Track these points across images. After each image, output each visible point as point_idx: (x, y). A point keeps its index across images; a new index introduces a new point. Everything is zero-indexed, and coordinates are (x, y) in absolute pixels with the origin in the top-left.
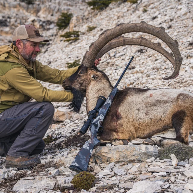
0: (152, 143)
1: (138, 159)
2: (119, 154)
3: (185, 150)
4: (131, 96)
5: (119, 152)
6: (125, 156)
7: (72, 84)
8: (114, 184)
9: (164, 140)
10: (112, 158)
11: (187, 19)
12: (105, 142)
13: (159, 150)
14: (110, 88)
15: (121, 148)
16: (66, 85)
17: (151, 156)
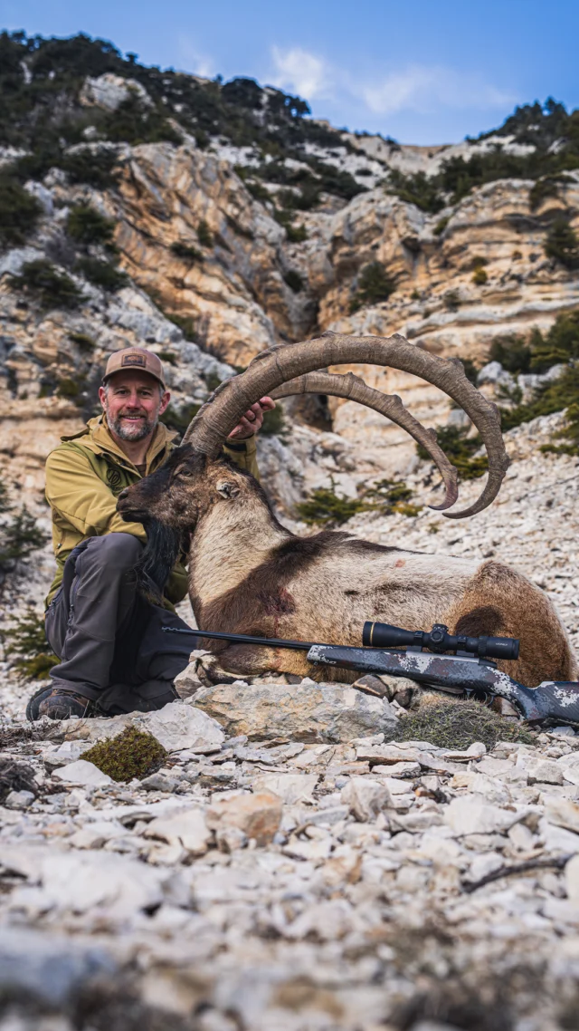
0: (380, 691)
1: (326, 732)
2: (267, 711)
3: (488, 723)
4: (335, 558)
5: (267, 705)
6: (284, 720)
7: (149, 507)
8: (221, 777)
9: (424, 693)
10: (242, 723)
11: (535, 542)
12: (229, 674)
13: (401, 715)
14: (269, 524)
15: (276, 692)
16: (130, 505)
17: (373, 729)
